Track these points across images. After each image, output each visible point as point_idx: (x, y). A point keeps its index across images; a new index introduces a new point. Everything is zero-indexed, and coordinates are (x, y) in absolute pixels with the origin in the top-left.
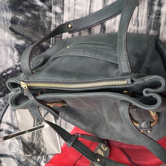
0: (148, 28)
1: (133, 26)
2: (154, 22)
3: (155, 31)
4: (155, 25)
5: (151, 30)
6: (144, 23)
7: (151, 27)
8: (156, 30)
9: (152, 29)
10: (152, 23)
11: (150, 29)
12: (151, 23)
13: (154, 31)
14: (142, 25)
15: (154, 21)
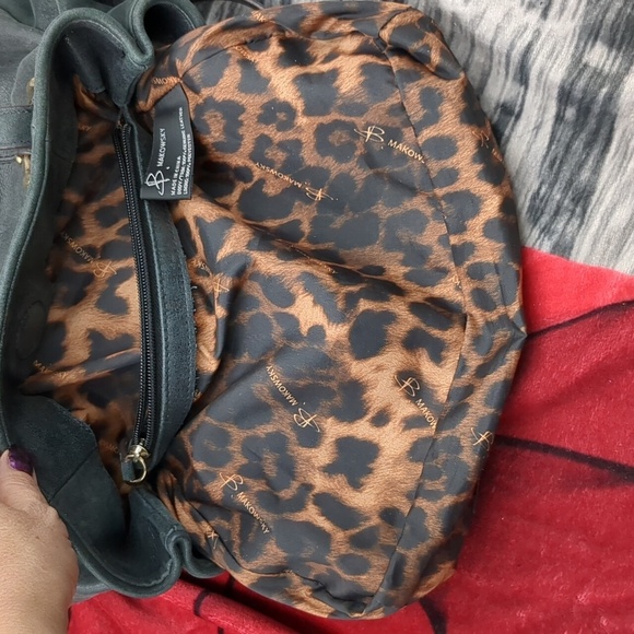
0: (588, 31)
1: (525, 6)
2: (619, 14)
3: (614, 53)
4: (622, 28)
5: (599, 43)
6: (574, 8)
7: (598, 32)
8: (619, 49)
9: (604, 43)
10: (611, 16)
11: (596, 39)
12: (606, 12)
13: (610, 51)
14: (566, 13)
15: (621, 9)
